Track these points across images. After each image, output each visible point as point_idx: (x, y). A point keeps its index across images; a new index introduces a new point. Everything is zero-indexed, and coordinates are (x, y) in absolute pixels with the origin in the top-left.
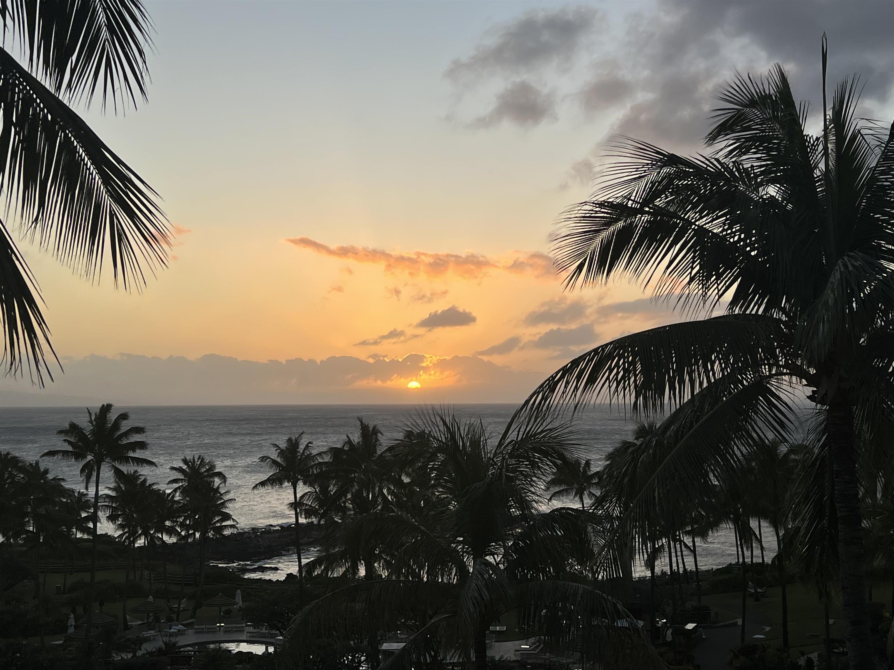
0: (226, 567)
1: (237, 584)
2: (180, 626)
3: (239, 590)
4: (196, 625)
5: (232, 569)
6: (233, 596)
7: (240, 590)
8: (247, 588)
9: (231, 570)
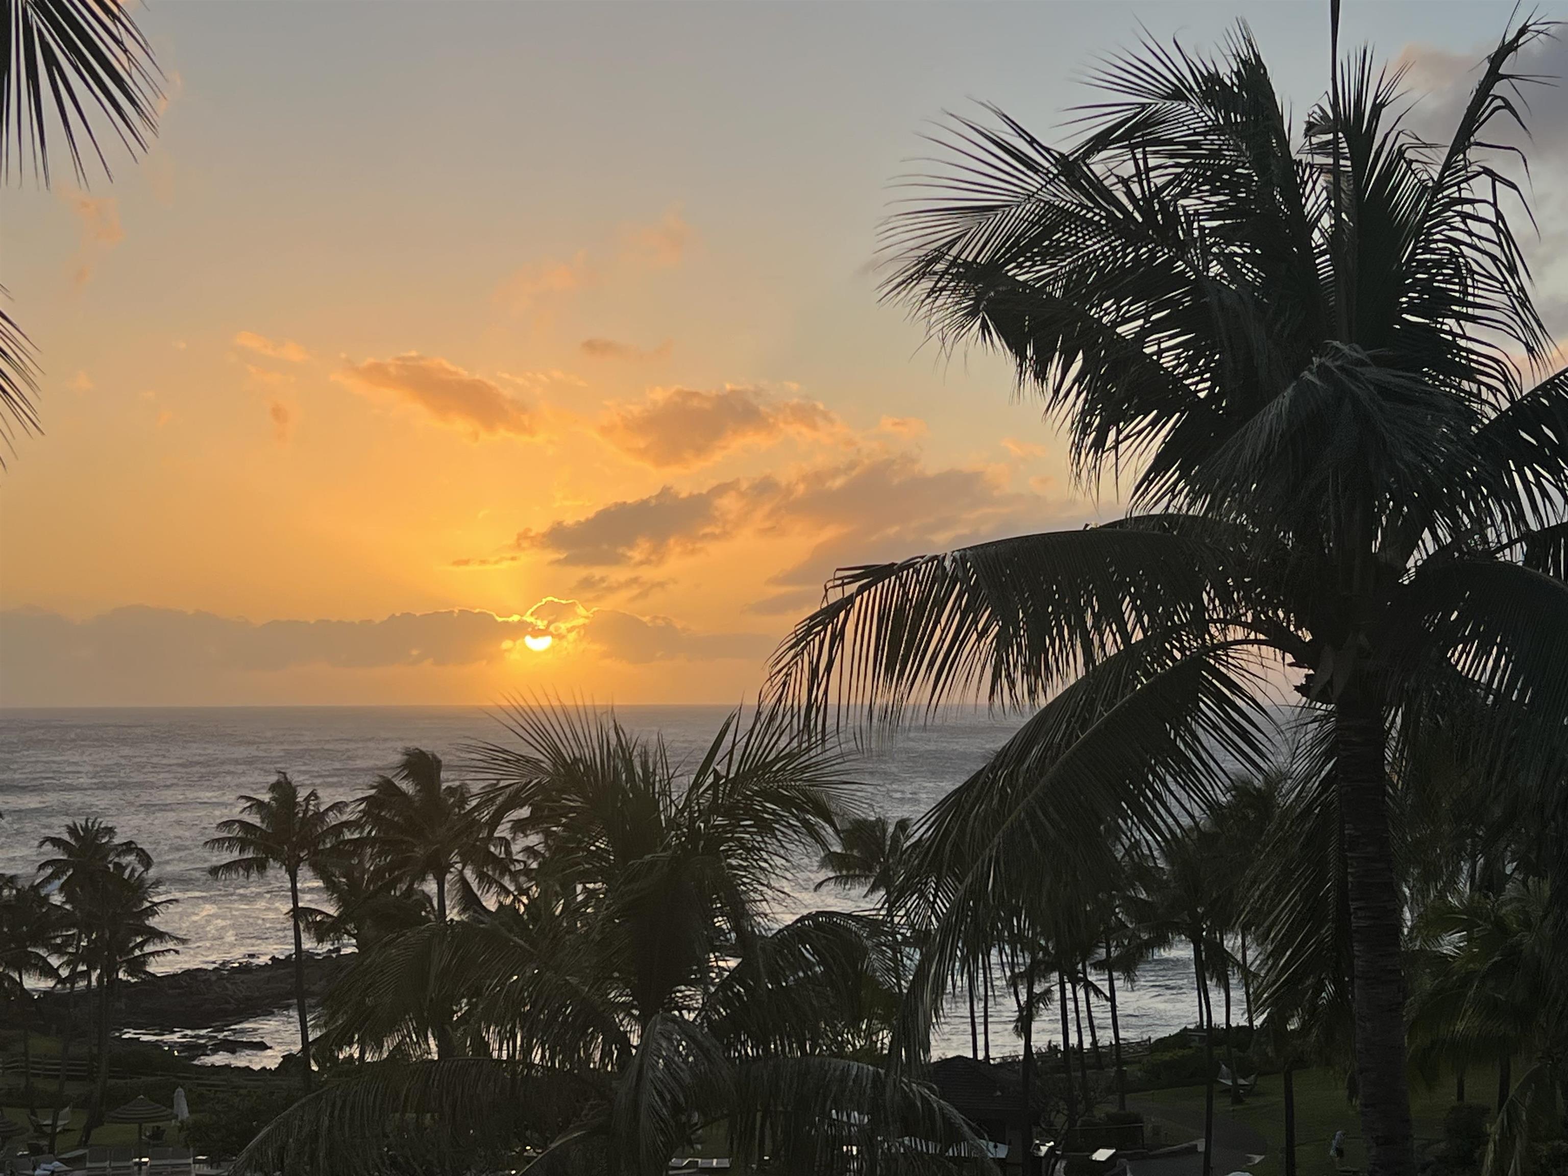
0: (157, 1041)
1: (179, 1077)
2: (57, 1163)
3: (180, 1089)
4: (91, 1162)
5: (169, 1047)
6: (170, 1103)
7: (185, 1089)
8: (199, 1085)
9: (166, 1048)
